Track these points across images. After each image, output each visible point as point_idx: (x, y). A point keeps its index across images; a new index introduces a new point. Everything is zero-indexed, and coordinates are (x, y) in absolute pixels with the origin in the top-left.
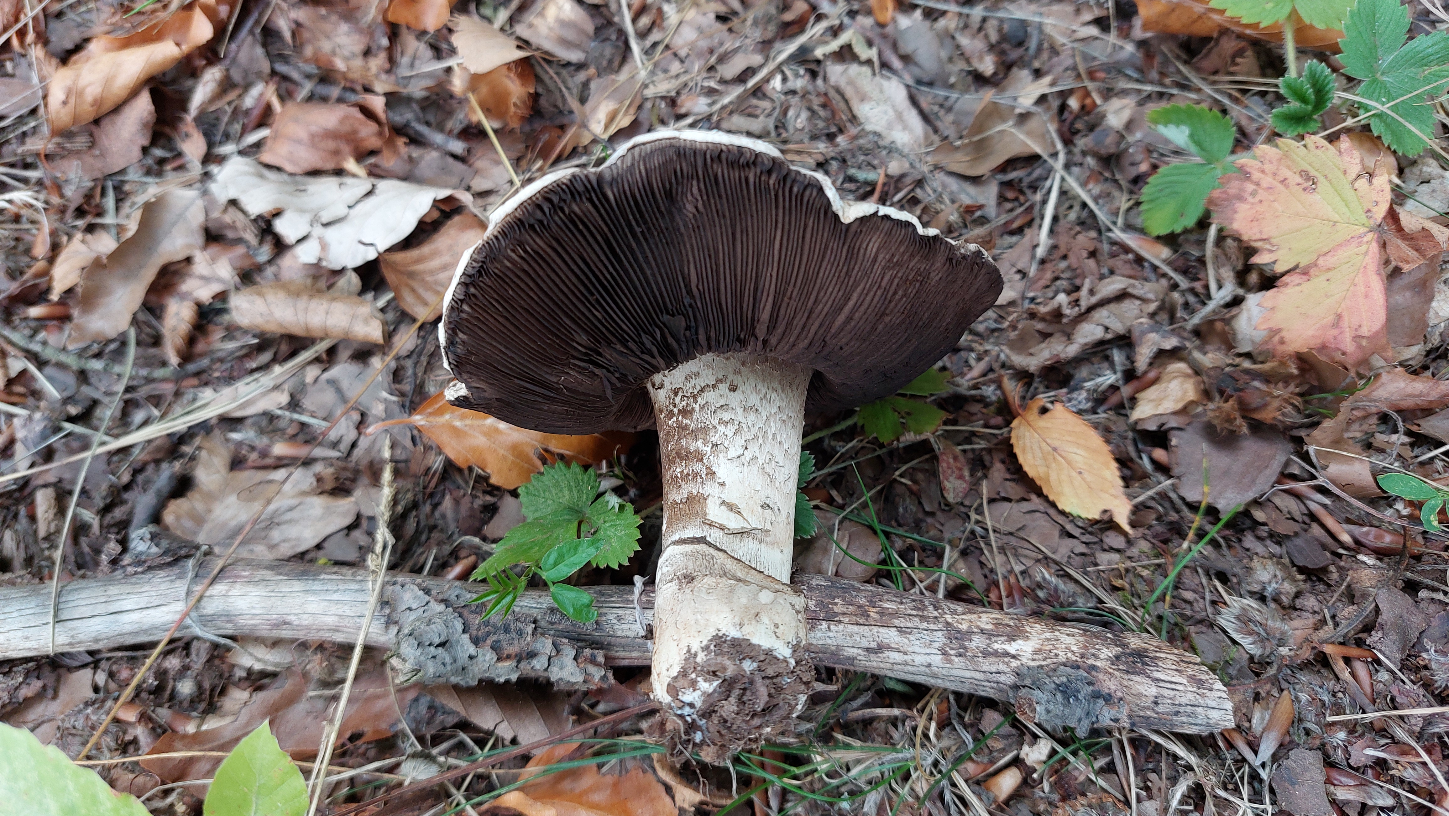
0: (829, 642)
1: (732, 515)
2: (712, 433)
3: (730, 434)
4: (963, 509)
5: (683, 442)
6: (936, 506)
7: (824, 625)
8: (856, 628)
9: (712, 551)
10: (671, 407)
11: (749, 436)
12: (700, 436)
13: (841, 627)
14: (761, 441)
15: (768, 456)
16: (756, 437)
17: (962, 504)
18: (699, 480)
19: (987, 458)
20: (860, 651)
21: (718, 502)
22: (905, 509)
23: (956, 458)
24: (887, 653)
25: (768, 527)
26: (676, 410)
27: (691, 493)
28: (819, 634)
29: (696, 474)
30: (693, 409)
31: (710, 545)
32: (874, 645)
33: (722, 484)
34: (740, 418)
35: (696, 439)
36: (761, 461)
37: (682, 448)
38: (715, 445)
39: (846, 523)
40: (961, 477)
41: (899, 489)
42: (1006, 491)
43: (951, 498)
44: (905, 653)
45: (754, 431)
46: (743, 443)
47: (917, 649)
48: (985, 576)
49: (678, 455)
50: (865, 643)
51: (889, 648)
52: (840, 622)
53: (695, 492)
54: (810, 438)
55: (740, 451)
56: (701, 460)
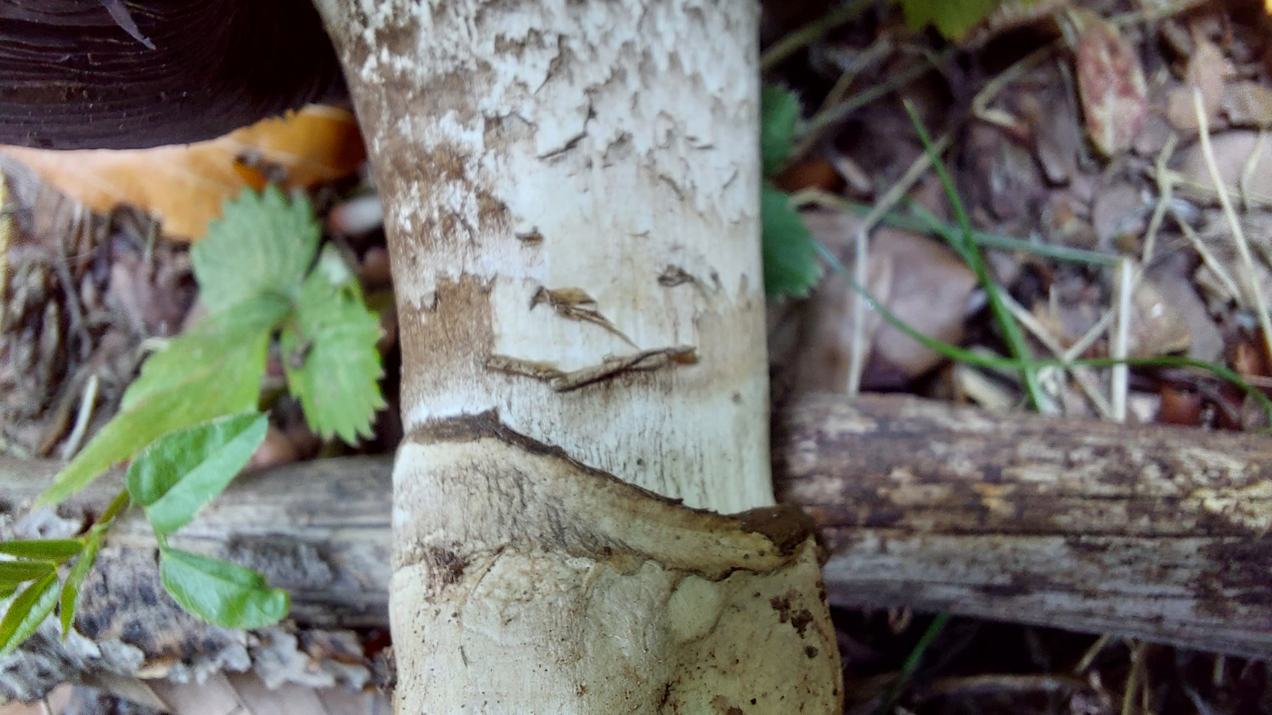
0: (884, 575)
1: (574, 329)
2: (480, 86)
3: (535, 78)
4: (1135, 164)
5: (405, 126)
6: (1071, 161)
7: (870, 540)
8: (952, 543)
9: (516, 457)
10: (356, 26)
11: (597, 74)
12: (446, 99)
13: (915, 543)
14: (634, 82)
15: (663, 126)
16: (618, 75)
17: (1133, 152)
18: (463, 236)
19: (1178, 37)
20: (965, 592)
21: (526, 295)
22: (1008, 181)
23: (1113, 50)
24: (1037, 596)
25: (687, 339)
26: (369, 35)
27: (443, 278)
28: (857, 562)
29: (451, 221)
30: (414, 22)
31: (511, 437)
32: (1001, 580)
33: (533, 239)
34: (561, 23)
35: (436, 111)
36: (641, 144)
37: (404, 145)
38: (494, 122)
39: (884, 236)
40: (1127, 91)
41: (983, 138)
42: (1243, 106)
43: (1108, 142)
44: (1090, 594)
45: (608, 56)
46: (578, 97)
47: (1122, 585)
48: (1218, 320)
49: (400, 167)
50: (979, 576)
51: (1044, 583)
52: (910, 531)
53: (454, 274)
54: (780, 50)
55: (574, 127)
56: (458, 173)
